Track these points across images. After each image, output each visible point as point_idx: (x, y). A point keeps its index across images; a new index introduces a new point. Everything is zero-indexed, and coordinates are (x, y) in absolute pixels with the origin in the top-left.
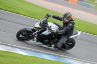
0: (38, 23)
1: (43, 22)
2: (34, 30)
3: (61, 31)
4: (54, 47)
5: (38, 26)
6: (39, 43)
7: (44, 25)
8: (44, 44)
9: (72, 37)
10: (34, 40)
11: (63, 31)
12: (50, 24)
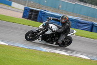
0: (41, 25)
1: (45, 24)
3: (60, 30)
6: (43, 42)
9: (69, 35)
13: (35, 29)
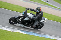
0: (21, 14)
2: (19, 18)
4: (31, 27)
5: (21, 15)
6: (22, 25)
7: (25, 15)
8: (25, 26)
9: (41, 21)
10: (19, 24)
11: (36, 18)
12: (28, 14)
13: (17, 16)
